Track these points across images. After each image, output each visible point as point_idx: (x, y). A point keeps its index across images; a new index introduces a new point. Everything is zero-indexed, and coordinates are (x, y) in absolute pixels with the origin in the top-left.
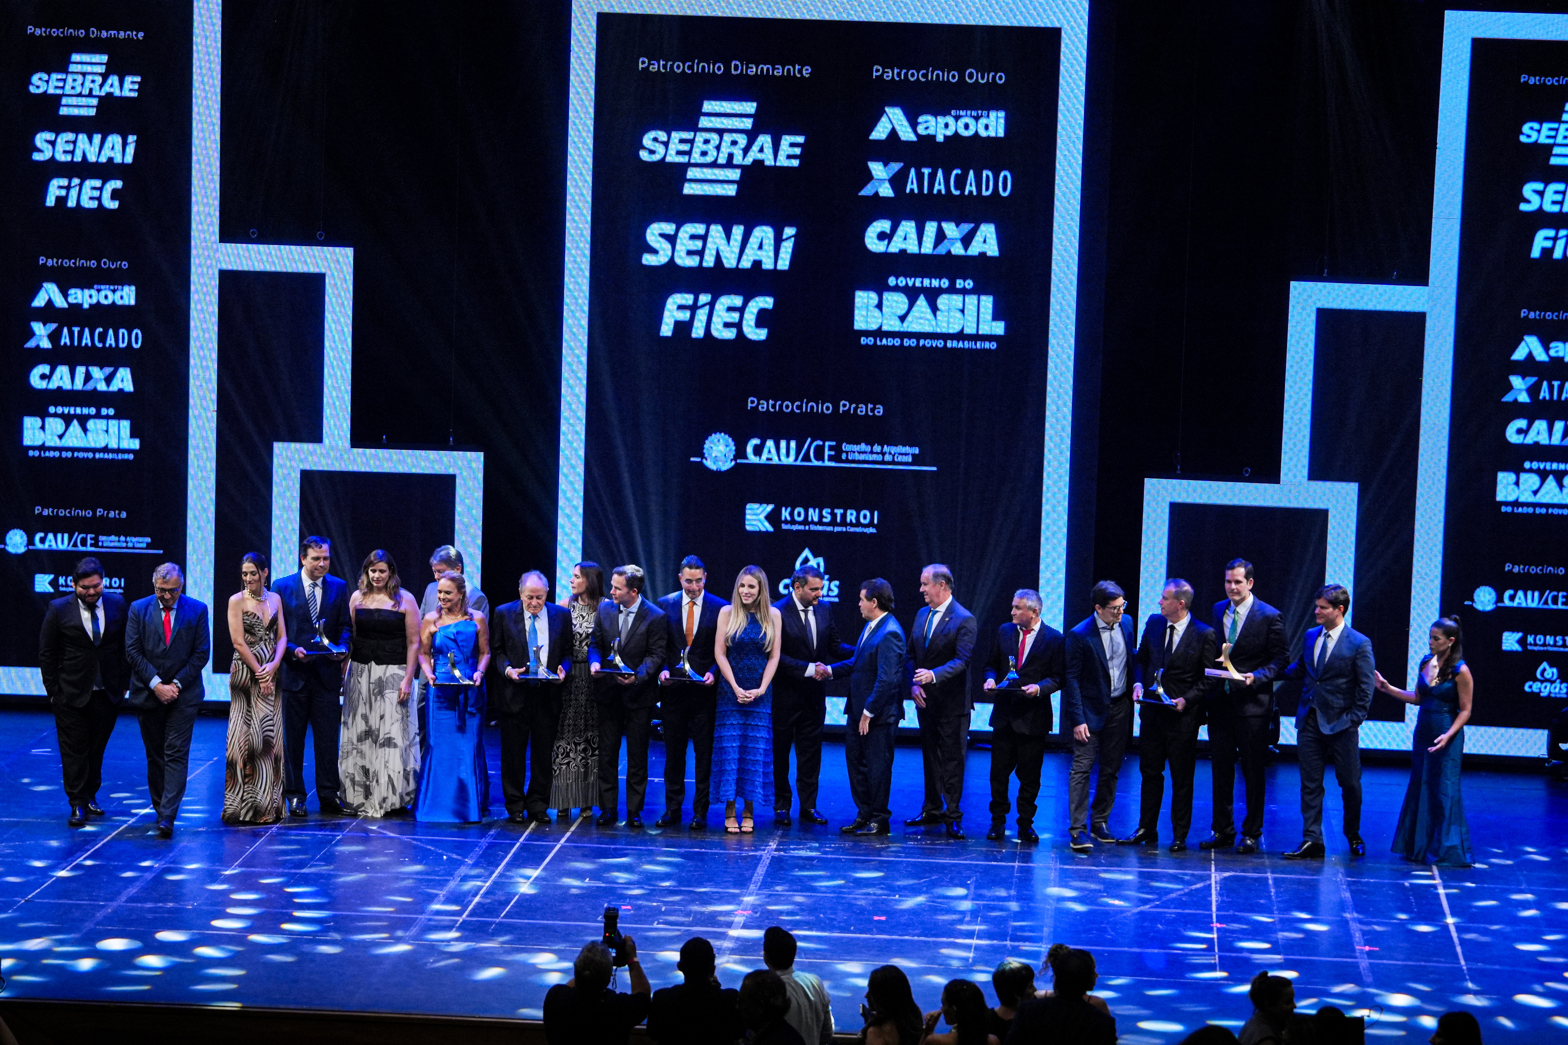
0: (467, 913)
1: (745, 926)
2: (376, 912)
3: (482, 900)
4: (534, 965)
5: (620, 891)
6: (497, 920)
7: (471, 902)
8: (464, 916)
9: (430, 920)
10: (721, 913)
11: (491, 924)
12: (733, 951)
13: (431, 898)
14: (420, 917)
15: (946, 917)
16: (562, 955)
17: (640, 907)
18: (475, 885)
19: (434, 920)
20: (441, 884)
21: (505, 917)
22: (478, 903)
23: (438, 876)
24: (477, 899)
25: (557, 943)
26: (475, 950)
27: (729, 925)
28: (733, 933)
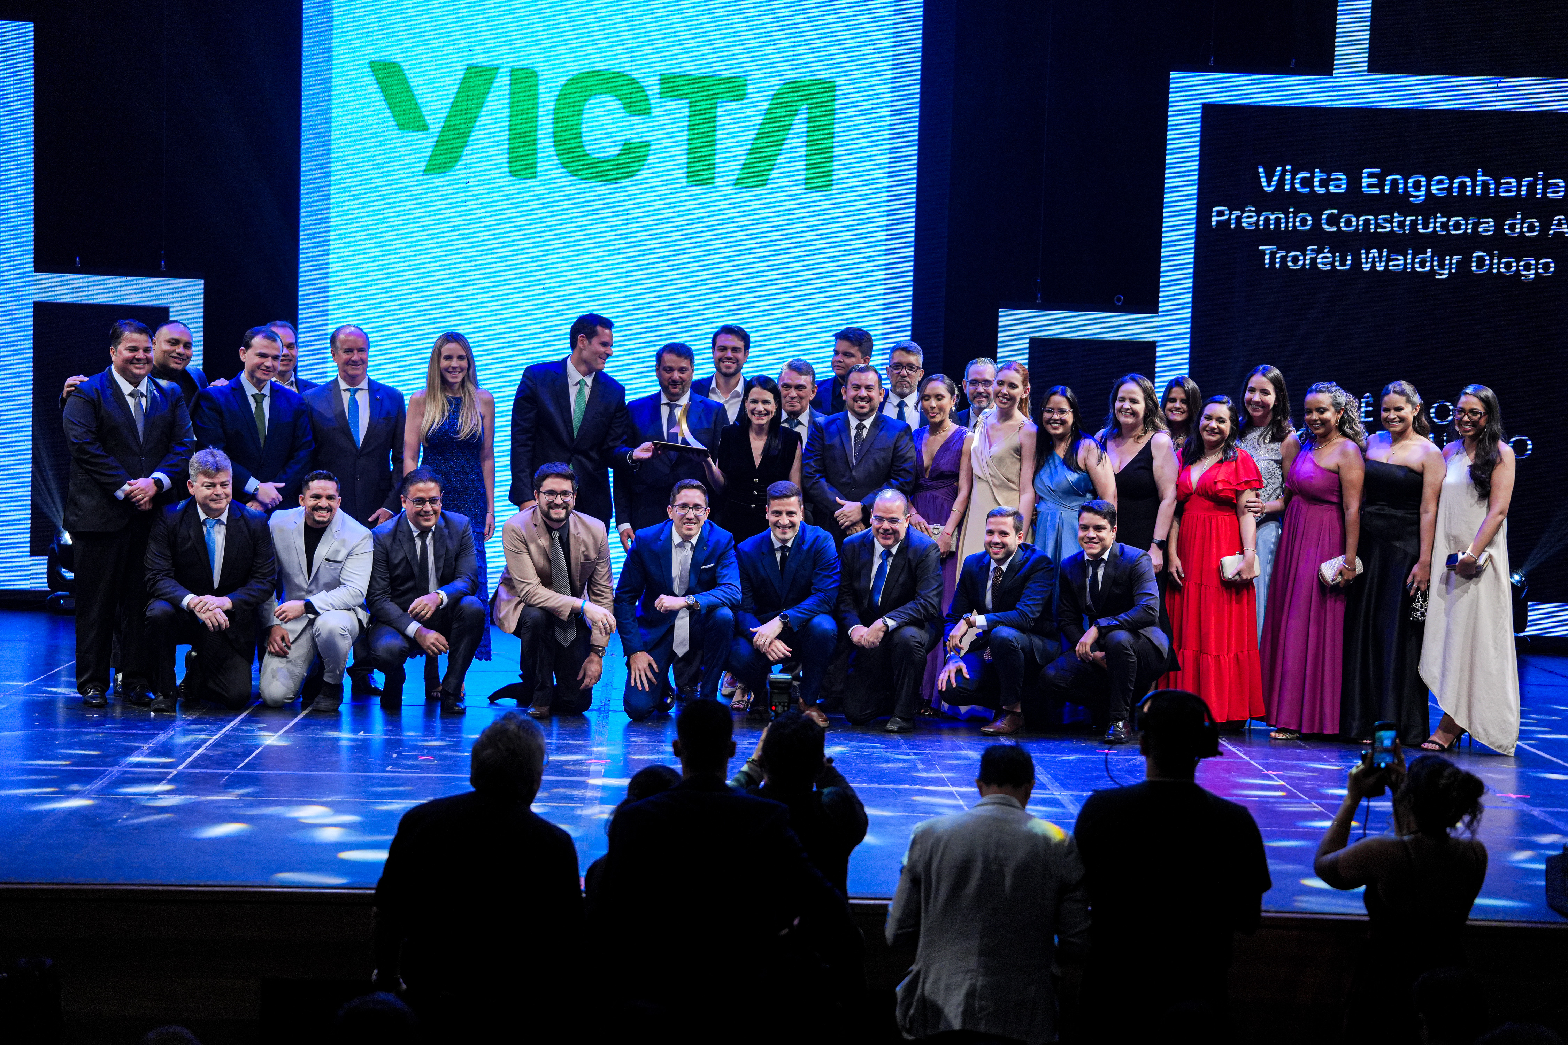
0: (184, 764)
1: (606, 775)
2: (38, 765)
3: (207, 752)
4: (295, 820)
5: (410, 743)
6: (233, 772)
7: (191, 754)
8: (180, 768)
9: (125, 772)
10: (567, 763)
11: (223, 775)
12: (603, 801)
13: (130, 751)
14: (110, 769)
15: (890, 765)
16: (337, 808)
17: (445, 758)
18: (196, 739)
19: (134, 773)
20: (147, 738)
21: (242, 768)
22: (201, 756)
23: (142, 730)
24: (200, 751)
25: (331, 794)
26: (199, 802)
27: (586, 774)
28: (592, 781)
